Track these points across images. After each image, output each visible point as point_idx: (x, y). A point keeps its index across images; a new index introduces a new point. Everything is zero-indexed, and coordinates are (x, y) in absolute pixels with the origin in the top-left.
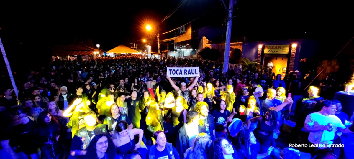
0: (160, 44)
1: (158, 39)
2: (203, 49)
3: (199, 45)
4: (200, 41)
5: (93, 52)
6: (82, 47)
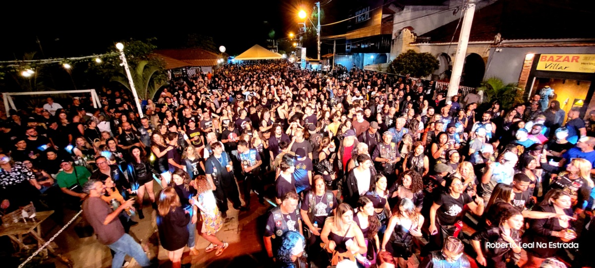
0: (321, 43)
1: (318, 34)
2: (403, 54)
3: (394, 45)
4: (397, 37)
5: (217, 60)
6: (201, 52)
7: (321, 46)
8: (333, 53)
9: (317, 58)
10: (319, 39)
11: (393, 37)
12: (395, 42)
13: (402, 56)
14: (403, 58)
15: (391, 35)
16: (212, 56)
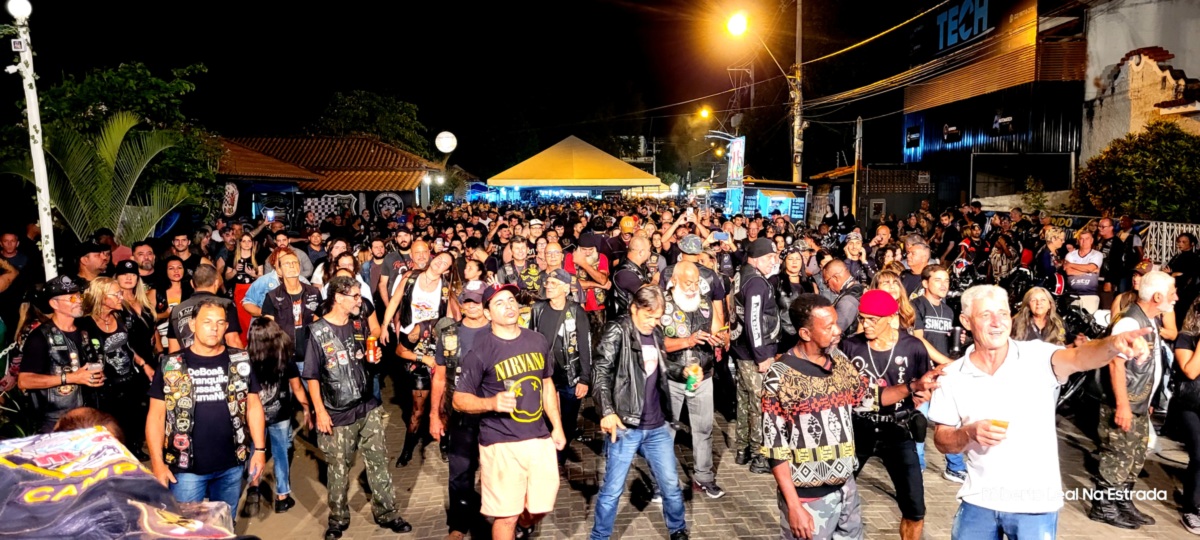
0: (805, 124)
1: (796, 95)
2: (1131, 137)
3: (1095, 122)
4: (1104, 91)
5: (419, 176)
6: (369, 149)
7: (806, 135)
8: (852, 163)
9: (791, 180)
10: (797, 111)
11: (1091, 92)
12: (1097, 111)
13: (1126, 145)
14: (1131, 153)
15: (1080, 86)
16: (406, 160)
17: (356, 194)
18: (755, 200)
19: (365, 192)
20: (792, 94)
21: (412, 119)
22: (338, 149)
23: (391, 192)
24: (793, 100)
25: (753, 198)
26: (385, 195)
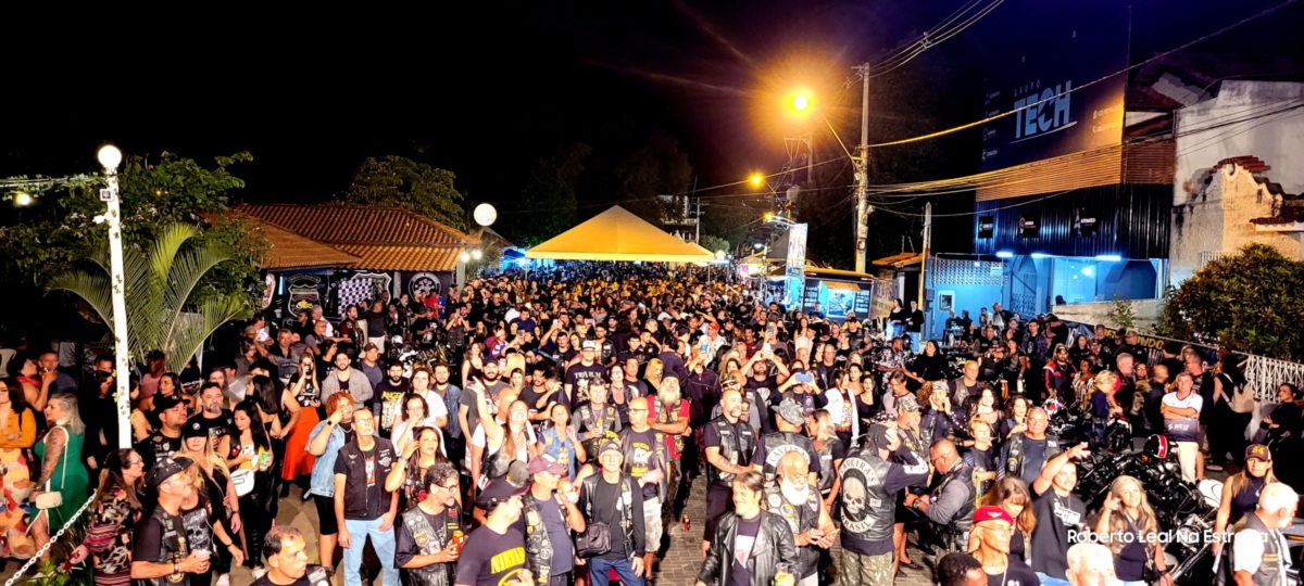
0: (871, 209)
1: (861, 177)
2: (1226, 260)
3: (1185, 229)
4: (1195, 196)
5: (457, 253)
6: (405, 222)
8: (919, 250)
9: (852, 267)
10: (861, 194)
11: (1180, 197)
12: (1187, 218)
13: (1221, 268)
14: (1227, 277)
15: (1169, 189)
16: (443, 236)
17: (391, 273)
18: (817, 292)
19: (401, 271)
20: (857, 176)
21: (449, 186)
22: (372, 222)
23: (429, 271)
24: (858, 182)
25: (815, 289)
26: (422, 275)
